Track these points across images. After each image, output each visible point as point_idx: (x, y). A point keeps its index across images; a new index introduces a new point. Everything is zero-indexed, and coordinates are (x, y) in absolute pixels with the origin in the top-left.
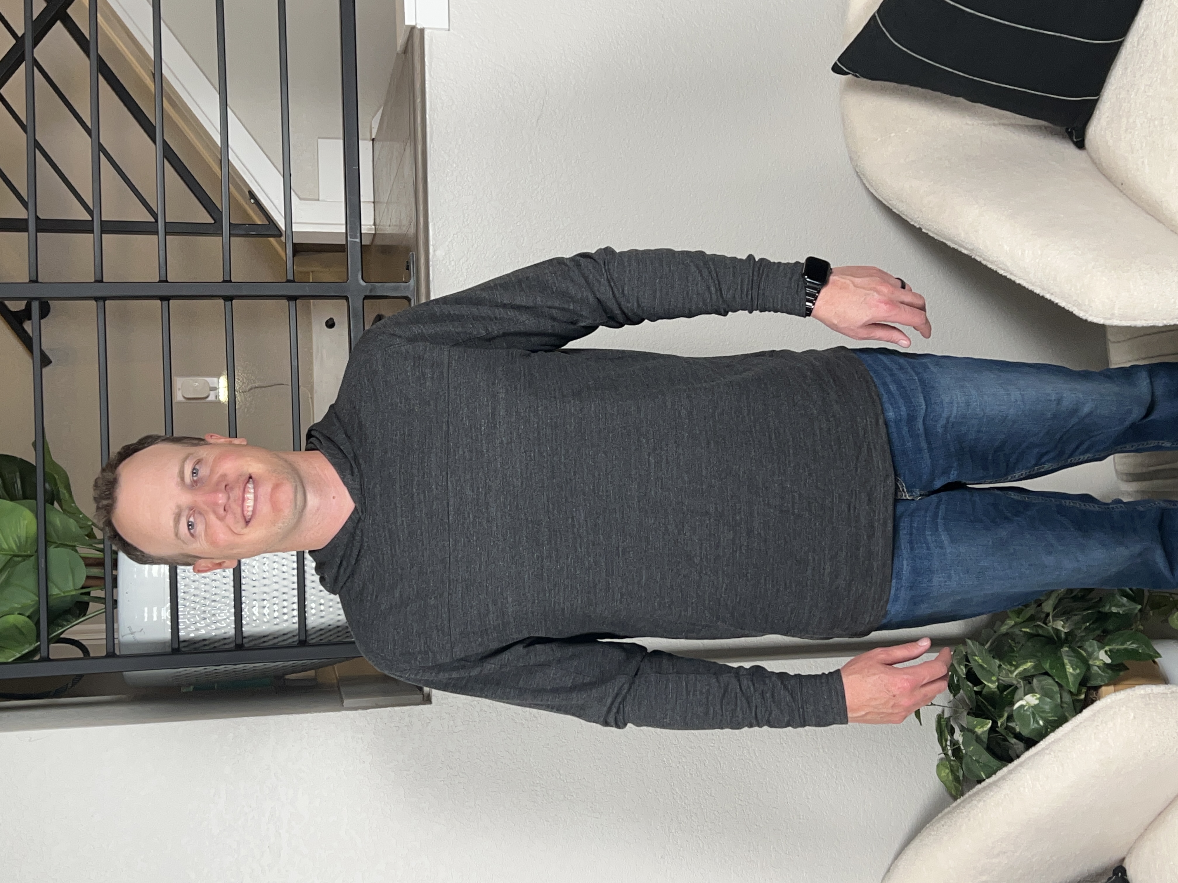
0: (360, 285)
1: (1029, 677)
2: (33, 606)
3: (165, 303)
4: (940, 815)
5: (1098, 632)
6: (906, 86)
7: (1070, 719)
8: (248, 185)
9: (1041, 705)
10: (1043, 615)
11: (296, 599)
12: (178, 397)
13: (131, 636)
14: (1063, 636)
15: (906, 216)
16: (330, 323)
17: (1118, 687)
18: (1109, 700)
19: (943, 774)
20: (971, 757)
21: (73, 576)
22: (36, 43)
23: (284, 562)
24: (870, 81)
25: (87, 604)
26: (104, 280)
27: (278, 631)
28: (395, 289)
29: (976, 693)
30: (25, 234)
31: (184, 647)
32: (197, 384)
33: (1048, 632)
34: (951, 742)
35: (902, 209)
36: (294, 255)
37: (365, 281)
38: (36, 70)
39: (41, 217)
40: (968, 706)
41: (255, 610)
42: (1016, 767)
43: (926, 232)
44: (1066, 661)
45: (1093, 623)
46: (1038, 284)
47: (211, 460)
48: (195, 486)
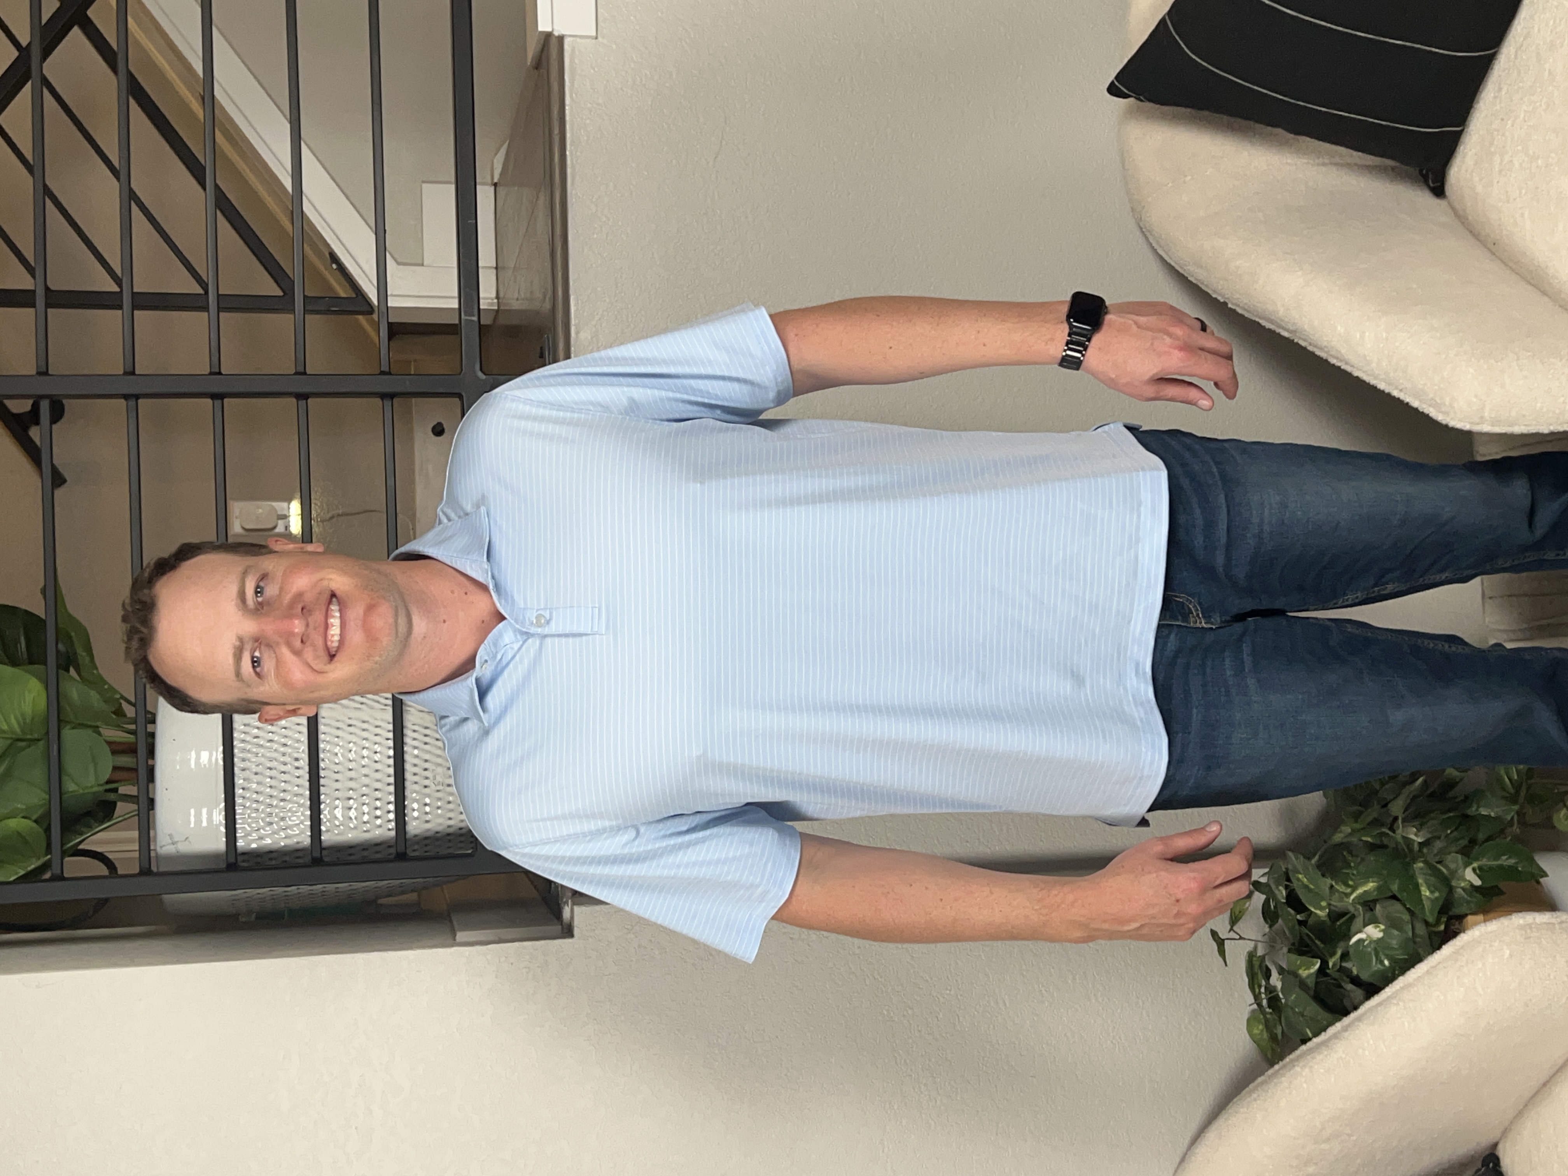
0: (478, 378)
1: (1369, 901)
2: (42, 806)
3: (218, 403)
4: (1251, 1086)
5: (1462, 843)
6: (1205, 113)
7: (1425, 958)
8: (328, 245)
9: (1387, 940)
10: (1390, 819)
11: (392, 798)
12: (235, 526)
13: (173, 847)
14: (1416, 847)
15: (1205, 286)
16: (438, 429)
17: (1489, 916)
18: (1477, 933)
19: (1256, 1031)
20: (1292, 1008)
21: (95, 767)
22: (46, 55)
23: (377, 748)
24: (1157, 106)
25: (114, 804)
26: (137, 372)
27: (368, 840)
29: (1300, 922)
30: (31, 311)
31: (243, 861)
32: (260, 511)
33: (1397, 843)
34: (1266, 988)
35: (1201, 277)
36: (390, 339)
37: (485, 374)
38: (46, 91)
39: (53, 288)
40: (1287, 938)
41: (338, 813)
42: (1353, 1022)
43: (1233, 307)
44: (1420, 881)
45: (1456, 829)
46: (1383, 376)
47: (279, 574)
48: (261, 609)
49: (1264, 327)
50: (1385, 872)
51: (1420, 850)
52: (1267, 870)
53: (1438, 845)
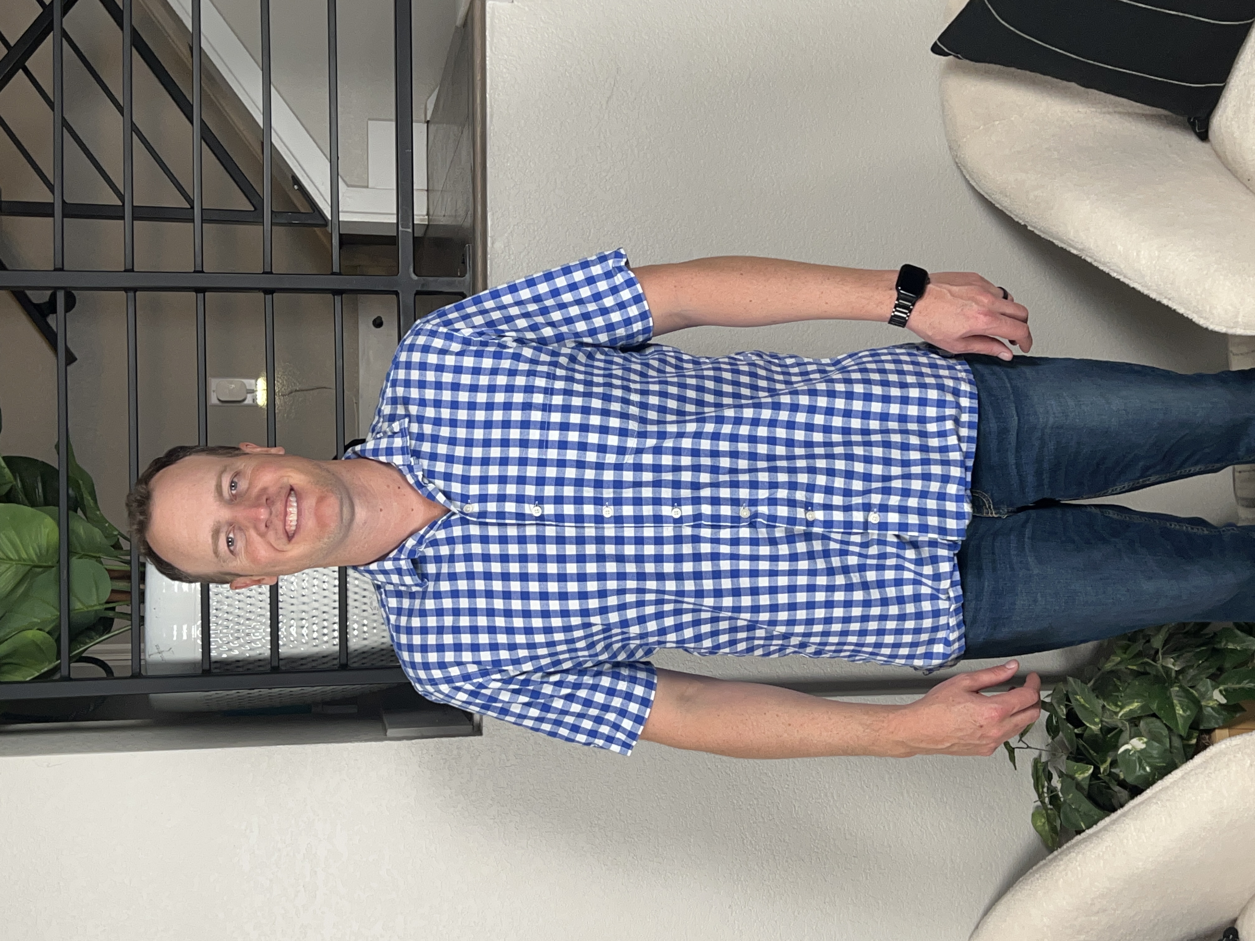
0: (411, 279)
1: (1135, 718)
2: (53, 621)
3: (201, 295)
4: (1034, 868)
5: (1212, 671)
6: (1013, 69)
7: (1180, 766)
8: (291, 170)
9: (1149, 750)
10: (1153, 652)
11: (337, 619)
12: (213, 399)
13: (159, 655)
14: (1173, 674)
15: (1010, 211)
16: (378, 322)
17: (1233, 731)
18: (1223, 746)
19: (1039, 824)
20: (1070, 805)
21: (97, 589)
22: (65, 12)
23: (325, 578)
24: (972, 63)
25: (112, 620)
26: (135, 270)
27: (317, 653)
28: (450, 284)
29: (1077, 736)
30: (51, 219)
31: (216, 668)
32: (233, 386)
33: (1157, 670)
34: (1048, 789)
35: (1005, 204)
36: (340, 248)
37: (417, 275)
38: (65, 43)
39: (67, 201)
40: (1068, 749)
41: (293, 630)
42: (1119, 818)
43: (1032, 229)
44: (1175, 702)
45: (1206, 660)
46: (1155, 288)
47: (249, 472)
48: (234, 501)
49: (1057, 246)
50: (1147, 694)
51: (1176, 678)
52: (1050, 692)
53: (1192, 672)
